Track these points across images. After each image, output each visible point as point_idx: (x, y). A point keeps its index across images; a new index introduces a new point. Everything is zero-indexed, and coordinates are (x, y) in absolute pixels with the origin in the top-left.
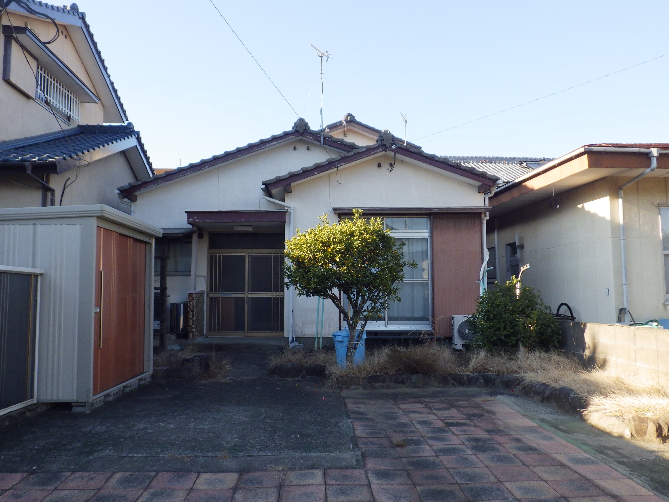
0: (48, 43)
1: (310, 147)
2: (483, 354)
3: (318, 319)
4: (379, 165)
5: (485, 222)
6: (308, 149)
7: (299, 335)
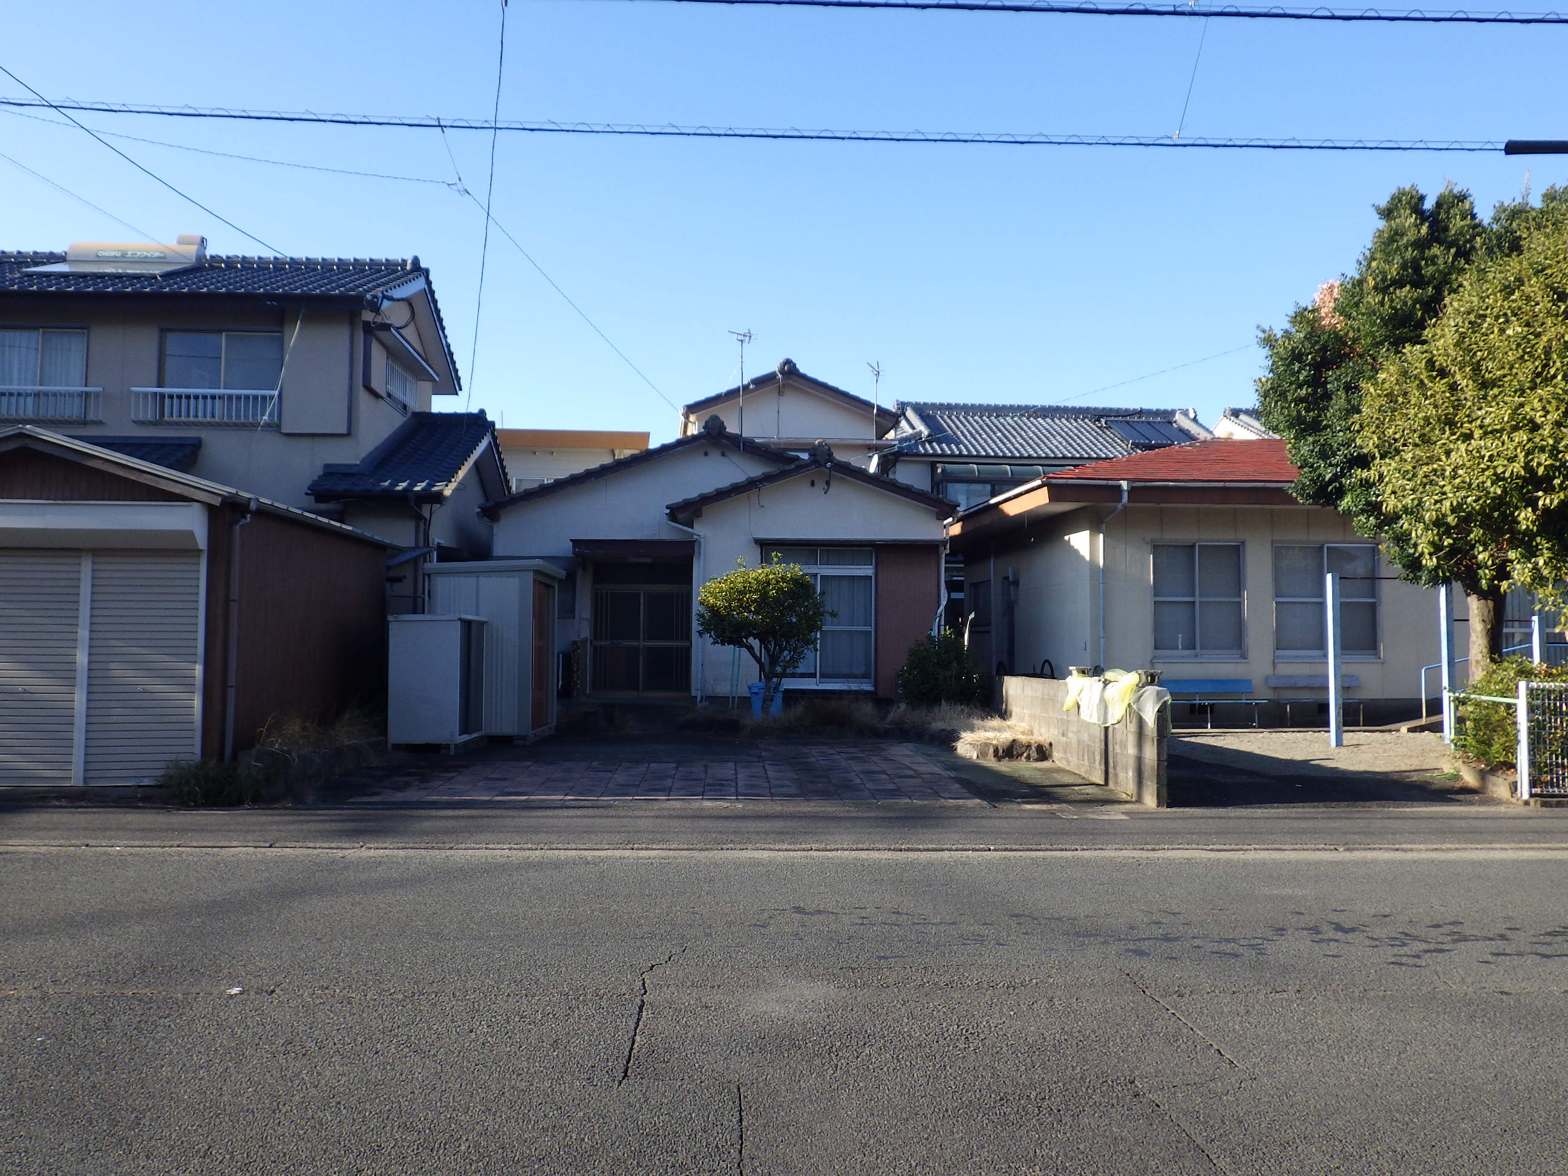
0: (401, 328)
1: (726, 452)
2: (903, 706)
3: (733, 675)
4: (813, 484)
5: (944, 556)
6: (723, 455)
7: (709, 694)
